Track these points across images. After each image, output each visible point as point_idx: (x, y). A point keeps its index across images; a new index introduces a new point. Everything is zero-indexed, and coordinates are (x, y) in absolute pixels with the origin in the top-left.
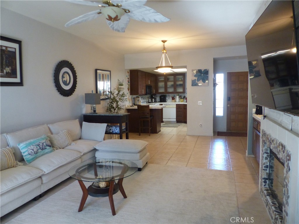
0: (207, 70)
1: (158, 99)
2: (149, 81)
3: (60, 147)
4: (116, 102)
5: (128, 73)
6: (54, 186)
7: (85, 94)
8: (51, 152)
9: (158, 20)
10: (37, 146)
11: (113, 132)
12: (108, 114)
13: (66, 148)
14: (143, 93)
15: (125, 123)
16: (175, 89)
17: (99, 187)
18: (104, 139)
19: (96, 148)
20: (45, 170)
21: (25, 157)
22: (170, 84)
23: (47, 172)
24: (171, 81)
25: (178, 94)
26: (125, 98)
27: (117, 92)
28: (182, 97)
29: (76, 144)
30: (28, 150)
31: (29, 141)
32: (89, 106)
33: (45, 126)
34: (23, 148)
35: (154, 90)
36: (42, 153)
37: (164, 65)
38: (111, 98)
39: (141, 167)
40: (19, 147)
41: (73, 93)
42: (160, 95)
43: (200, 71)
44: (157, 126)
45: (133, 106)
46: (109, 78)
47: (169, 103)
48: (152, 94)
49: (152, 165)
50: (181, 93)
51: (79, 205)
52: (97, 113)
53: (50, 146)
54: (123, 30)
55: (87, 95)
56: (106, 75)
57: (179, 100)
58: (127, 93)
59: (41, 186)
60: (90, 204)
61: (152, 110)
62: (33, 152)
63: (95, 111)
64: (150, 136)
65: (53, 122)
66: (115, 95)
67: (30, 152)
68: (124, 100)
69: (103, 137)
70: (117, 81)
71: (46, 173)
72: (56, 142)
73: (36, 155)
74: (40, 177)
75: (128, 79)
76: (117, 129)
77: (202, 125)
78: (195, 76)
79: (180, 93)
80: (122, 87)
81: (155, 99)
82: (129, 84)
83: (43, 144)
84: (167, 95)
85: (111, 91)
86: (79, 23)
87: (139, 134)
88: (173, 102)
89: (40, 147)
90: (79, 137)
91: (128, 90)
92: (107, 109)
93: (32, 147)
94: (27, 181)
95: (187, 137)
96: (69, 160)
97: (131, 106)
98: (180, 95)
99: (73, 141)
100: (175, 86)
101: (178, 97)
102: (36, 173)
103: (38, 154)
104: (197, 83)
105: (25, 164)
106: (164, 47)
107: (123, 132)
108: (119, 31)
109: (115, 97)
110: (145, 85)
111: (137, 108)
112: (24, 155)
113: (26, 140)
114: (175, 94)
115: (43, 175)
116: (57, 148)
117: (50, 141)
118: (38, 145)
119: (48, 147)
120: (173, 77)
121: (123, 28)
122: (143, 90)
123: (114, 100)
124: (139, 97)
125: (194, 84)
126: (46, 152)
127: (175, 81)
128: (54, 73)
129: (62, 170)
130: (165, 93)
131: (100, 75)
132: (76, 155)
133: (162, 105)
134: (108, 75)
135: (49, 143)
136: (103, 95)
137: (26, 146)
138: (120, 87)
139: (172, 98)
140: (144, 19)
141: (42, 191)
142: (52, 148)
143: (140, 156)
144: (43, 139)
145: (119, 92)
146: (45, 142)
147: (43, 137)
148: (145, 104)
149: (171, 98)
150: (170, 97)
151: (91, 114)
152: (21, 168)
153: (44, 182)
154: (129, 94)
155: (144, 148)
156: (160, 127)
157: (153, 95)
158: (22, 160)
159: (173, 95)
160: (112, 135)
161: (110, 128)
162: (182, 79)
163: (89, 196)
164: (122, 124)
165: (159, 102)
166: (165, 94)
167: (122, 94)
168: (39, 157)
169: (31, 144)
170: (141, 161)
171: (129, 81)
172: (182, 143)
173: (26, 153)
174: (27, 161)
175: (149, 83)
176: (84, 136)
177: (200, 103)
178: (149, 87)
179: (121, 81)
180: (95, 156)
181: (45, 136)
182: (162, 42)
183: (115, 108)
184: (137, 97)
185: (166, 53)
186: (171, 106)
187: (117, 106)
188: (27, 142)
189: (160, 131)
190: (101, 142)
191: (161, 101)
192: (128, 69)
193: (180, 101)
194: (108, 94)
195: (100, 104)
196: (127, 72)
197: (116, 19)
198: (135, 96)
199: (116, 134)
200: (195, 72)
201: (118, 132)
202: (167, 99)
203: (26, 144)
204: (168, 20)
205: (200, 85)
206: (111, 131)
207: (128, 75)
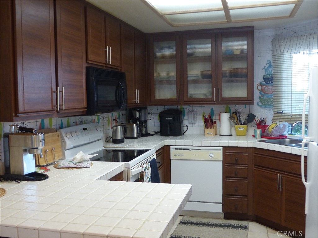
1: (153, 123)
16: (217, 88)
22: (196, 69)
25: (225, 106)
28: (243, 118)
35: (137, 92)
42: (161, 109)
47: (197, 142)
48: (127, 106)
57: (231, 126)
79: (235, 104)
84: (186, 111)
88: (210, 137)
98: (234, 108)
100: (216, 78)
101: (225, 117)
114: (216, 108)
130: (178, 103)
139: (206, 121)
149: (202, 122)
150: (195, 118)
157: (135, 109)
159: (206, 109)
166: (179, 107)
186: (202, 154)
202: (185, 122)
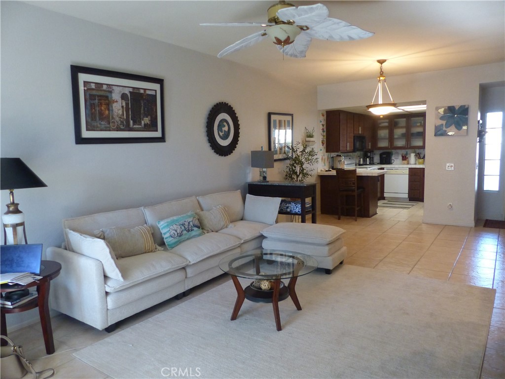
0: (466, 107)
1: (377, 159)
2: (360, 128)
3: (213, 230)
4: (301, 164)
5: (323, 115)
6: (202, 283)
7: (252, 151)
8: (200, 235)
9: (354, 36)
10: (181, 226)
11: (291, 211)
12: (287, 183)
13: (220, 231)
14: (348, 149)
15: (311, 198)
16: (408, 141)
17: (261, 289)
18: (277, 222)
19: (264, 234)
20: (189, 259)
21: (167, 240)
22: (399, 132)
23: (193, 263)
24: (402, 127)
25: (413, 150)
26: (315, 157)
27: (301, 148)
28: (422, 156)
29: (235, 226)
30: (169, 230)
31: (172, 218)
32: (257, 170)
33: (193, 198)
34: (164, 227)
35: (370, 144)
36: (187, 236)
37: (380, 102)
38: (293, 158)
39: (331, 268)
40: (159, 226)
41: (233, 151)
42: (381, 151)
43: (451, 110)
44: (370, 206)
45: (331, 171)
46: (291, 125)
47: (397, 166)
48: (364, 150)
49: (350, 266)
50: (419, 148)
51: (232, 311)
52: (268, 182)
53: (198, 227)
54: (303, 54)
55: (254, 153)
56: (285, 121)
57: (416, 160)
58: (321, 150)
59: (185, 280)
60: (247, 312)
61: (361, 178)
62: (176, 233)
63: (265, 178)
64: (356, 221)
65: (204, 194)
66: (299, 154)
67: (172, 233)
68: (313, 160)
69: (275, 219)
70: (303, 130)
71: (191, 264)
72: (206, 222)
73: (180, 238)
74: (184, 268)
75: (323, 125)
76: (297, 207)
77: (452, 207)
78: (442, 118)
80: (311, 139)
81: (372, 160)
82: (325, 134)
83: (189, 223)
84: (393, 153)
85: (292, 146)
86: (236, 50)
87: (337, 216)
88: (404, 164)
89: (185, 227)
90: (240, 216)
91: (323, 143)
92: (286, 175)
93: (175, 227)
94: (167, 270)
95: (424, 227)
96: (223, 248)
97: (326, 171)
98: (418, 151)
99: (232, 222)
100: (408, 136)
101: (413, 155)
102: (179, 263)
103: (183, 237)
104: (446, 131)
105: (166, 250)
106: (381, 71)
107: (307, 212)
108: (296, 56)
109: (299, 156)
110: (352, 135)
111: (336, 174)
112: (165, 236)
113: (167, 217)
114: (409, 151)
115: (187, 266)
116: (208, 230)
117: (198, 219)
118: (183, 225)
119: (195, 229)
120: (405, 119)
121: (302, 52)
122: (348, 144)
123: (297, 161)
124: (340, 156)
125: (440, 132)
126: (192, 235)
127: (408, 127)
128: (207, 123)
129: (213, 262)
130: (389, 149)
131: (275, 121)
132: (234, 243)
133: (383, 169)
134: (288, 122)
135: (197, 223)
136: (280, 153)
137: (168, 225)
138: (308, 139)
139: (403, 157)
140: (331, 37)
141: (187, 288)
142: (200, 231)
143: (330, 250)
144: (190, 217)
145: (305, 148)
146: (192, 221)
147: (189, 214)
148: (352, 168)
149: (401, 158)
150: (398, 156)
151: (260, 182)
152: (161, 254)
153: (189, 275)
154: (324, 150)
155: (338, 239)
156: (377, 206)
157: (368, 152)
158: (162, 244)
159: (403, 152)
160: (292, 216)
161: (288, 205)
162: (421, 123)
163: (246, 300)
164: (306, 199)
165: (378, 164)
166: (390, 151)
167: (310, 152)
168: (184, 241)
169: (173, 223)
170: (330, 258)
171: (325, 130)
172: (410, 236)
173: (167, 235)
174: (168, 245)
175: (360, 132)
176: (247, 216)
177: (449, 166)
178: (359, 139)
179: (310, 130)
180: (261, 246)
181: (193, 213)
182: (379, 64)
183: (298, 174)
184: (337, 155)
185: (385, 80)
186: (399, 171)
187: (302, 170)
188: (169, 220)
189: (376, 214)
190: (271, 225)
191: (382, 163)
192: (323, 110)
193: (417, 163)
194: (288, 152)
195: (272, 167)
196: (321, 115)
197: (288, 41)
198: (334, 154)
199: (296, 214)
200: (441, 111)
201: (299, 211)
202: (393, 158)
203: (168, 222)
204: (371, 35)
205: (450, 133)
206: (288, 210)
207: (323, 119)
